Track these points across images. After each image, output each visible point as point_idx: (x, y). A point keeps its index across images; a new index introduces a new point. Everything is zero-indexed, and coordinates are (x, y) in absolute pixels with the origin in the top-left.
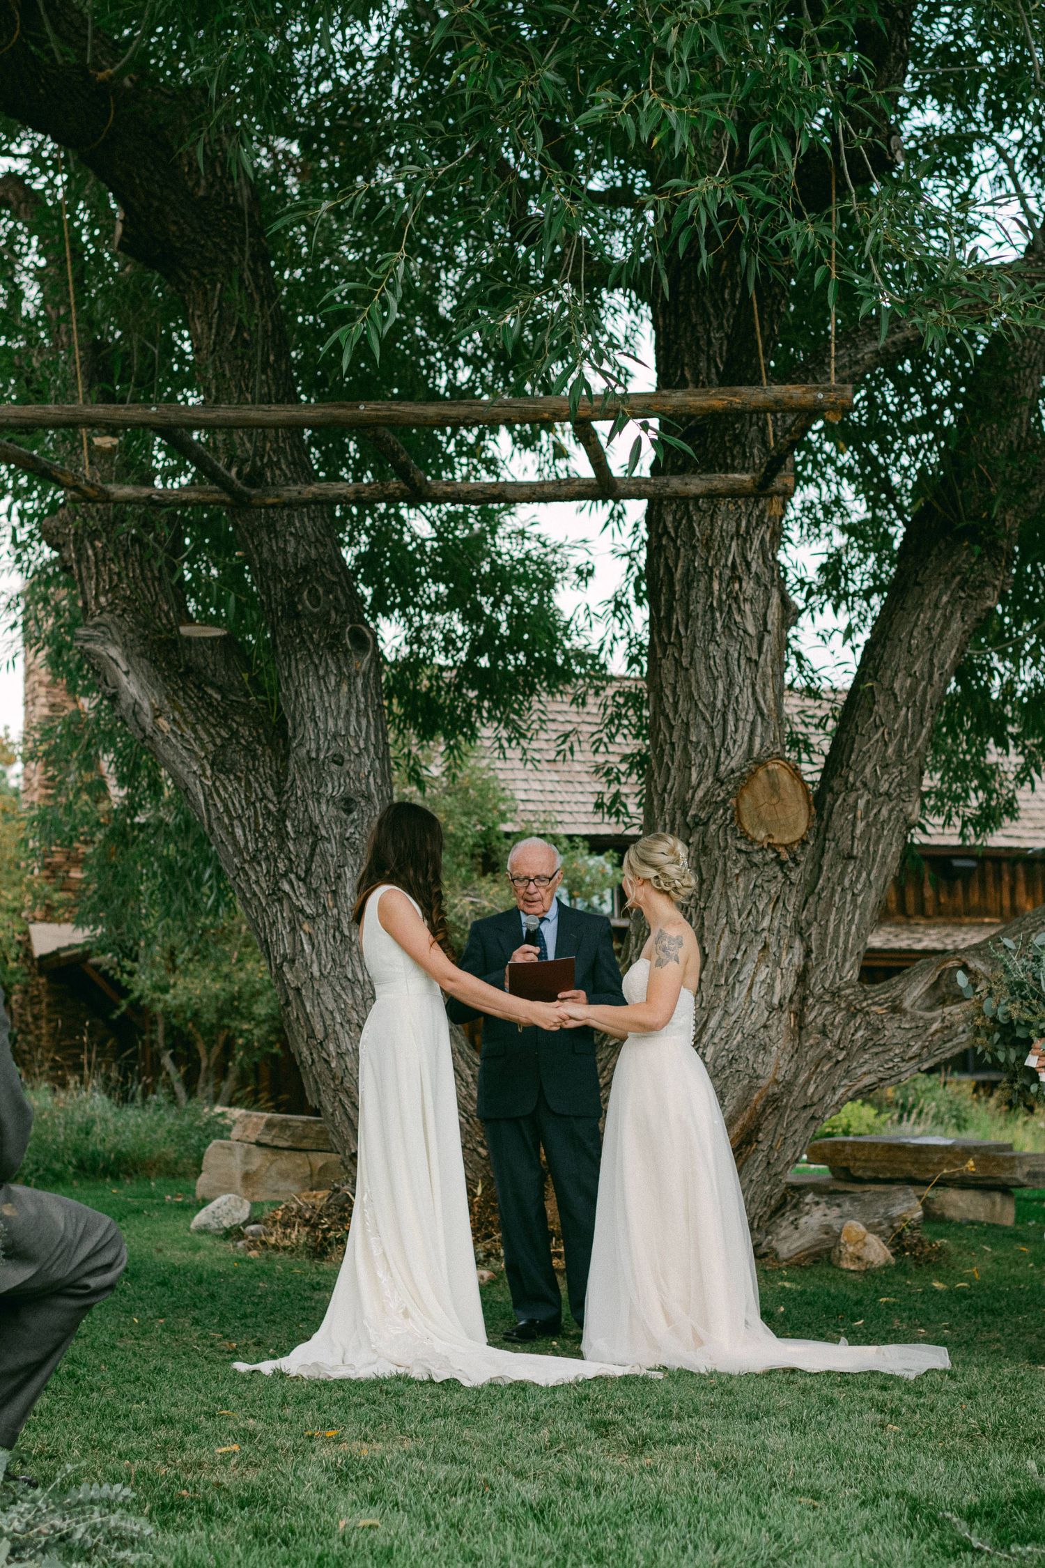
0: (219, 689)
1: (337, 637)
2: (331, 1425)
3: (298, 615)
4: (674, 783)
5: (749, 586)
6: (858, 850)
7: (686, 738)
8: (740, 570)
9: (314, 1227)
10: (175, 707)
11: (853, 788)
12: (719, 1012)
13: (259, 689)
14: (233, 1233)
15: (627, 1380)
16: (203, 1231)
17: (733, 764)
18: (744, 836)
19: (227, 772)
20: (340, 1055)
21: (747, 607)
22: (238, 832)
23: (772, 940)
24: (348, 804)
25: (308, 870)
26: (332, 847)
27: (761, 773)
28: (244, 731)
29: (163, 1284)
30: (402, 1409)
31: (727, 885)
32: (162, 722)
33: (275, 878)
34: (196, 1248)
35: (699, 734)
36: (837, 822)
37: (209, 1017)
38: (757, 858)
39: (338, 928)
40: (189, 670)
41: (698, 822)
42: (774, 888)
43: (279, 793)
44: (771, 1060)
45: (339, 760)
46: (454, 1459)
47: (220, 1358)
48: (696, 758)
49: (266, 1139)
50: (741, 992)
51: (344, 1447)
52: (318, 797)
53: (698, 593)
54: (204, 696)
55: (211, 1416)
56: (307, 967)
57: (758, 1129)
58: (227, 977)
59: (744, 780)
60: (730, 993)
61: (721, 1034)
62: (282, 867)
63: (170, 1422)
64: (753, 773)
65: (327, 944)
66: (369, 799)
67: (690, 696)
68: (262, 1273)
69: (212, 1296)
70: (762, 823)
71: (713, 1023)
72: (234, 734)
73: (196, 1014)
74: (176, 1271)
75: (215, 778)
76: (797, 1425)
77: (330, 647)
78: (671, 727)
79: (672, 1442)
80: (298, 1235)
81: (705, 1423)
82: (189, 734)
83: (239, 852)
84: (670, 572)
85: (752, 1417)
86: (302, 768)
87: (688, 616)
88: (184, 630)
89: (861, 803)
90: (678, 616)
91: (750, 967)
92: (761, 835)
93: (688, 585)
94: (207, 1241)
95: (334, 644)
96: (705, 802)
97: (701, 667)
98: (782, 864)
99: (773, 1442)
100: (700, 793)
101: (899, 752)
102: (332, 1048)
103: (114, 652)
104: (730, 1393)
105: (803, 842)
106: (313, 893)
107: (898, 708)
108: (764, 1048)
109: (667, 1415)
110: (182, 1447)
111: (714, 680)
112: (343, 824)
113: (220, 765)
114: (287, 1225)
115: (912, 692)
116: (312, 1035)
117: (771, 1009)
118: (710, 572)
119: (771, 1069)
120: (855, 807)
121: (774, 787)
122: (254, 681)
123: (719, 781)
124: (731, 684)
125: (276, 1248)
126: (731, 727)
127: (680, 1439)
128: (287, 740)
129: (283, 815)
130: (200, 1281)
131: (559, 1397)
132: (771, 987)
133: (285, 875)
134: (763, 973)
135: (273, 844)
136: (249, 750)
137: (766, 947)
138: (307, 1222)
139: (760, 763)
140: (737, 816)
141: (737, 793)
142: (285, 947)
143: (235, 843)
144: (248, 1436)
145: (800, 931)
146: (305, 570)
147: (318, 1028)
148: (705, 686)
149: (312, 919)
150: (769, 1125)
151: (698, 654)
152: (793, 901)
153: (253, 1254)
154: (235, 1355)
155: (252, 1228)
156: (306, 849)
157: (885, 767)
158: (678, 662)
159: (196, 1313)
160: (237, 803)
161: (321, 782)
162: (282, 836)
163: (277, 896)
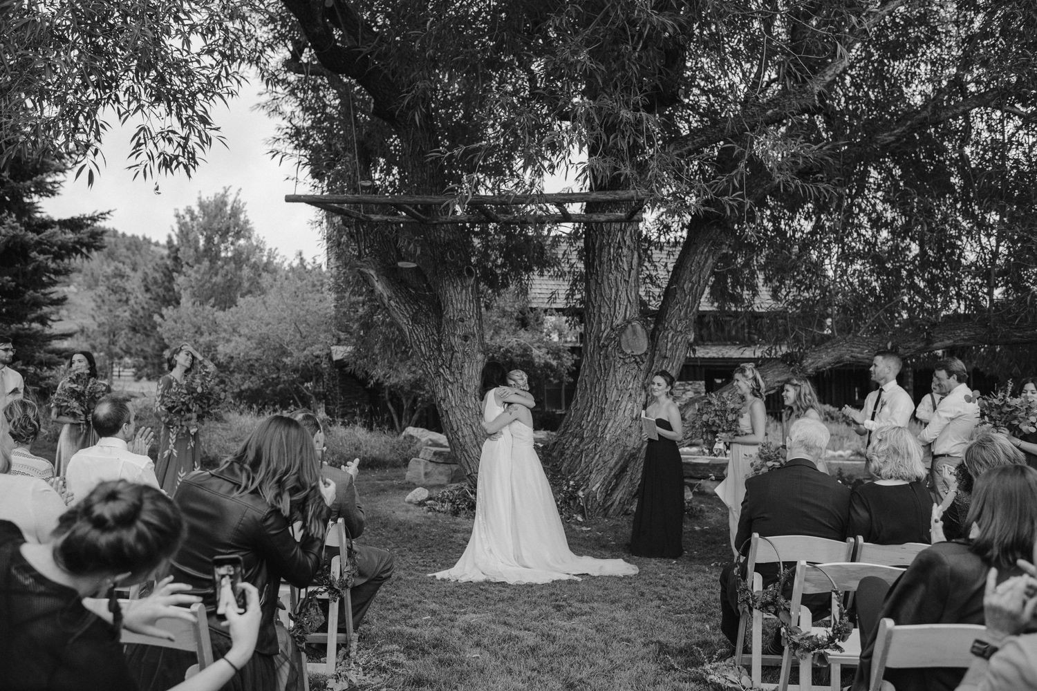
0: (414, 289)
1: (461, 271)
2: (463, 607)
3: (445, 262)
4: (595, 330)
5: (625, 251)
6: (668, 354)
7: (600, 312)
8: (622, 244)
9: (454, 503)
10: (397, 296)
11: (666, 329)
12: (612, 421)
13: (430, 289)
14: (421, 504)
15: (570, 582)
16: (410, 502)
17: (618, 322)
18: (622, 352)
19: (418, 324)
20: (463, 437)
21: (624, 259)
22: (423, 348)
23: (633, 392)
24: (466, 338)
25: (450, 364)
26: (459, 355)
27: (629, 326)
28: (424, 307)
29: (397, 530)
30: (487, 598)
31: (615, 371)
32: (392, 302)
33: (437, 367)
34: (408, 511)
35: (605, 310)
36: (660, 343)
37: (407, 388)
38: (627, 361)
39: (462, 387)
40: (402, 281)
41: (604, 346)
42: (634, 372)
43: (439, 332)
44: (632, 440)
45: (462, 320)
46: (505, 623)
47: (421, 568)
48: (604, 320)
49: (434, 459)
50: (620, 413)
51: (467, 616)
52: (454, 335)
53: (605, 254)
54: (408, 292)
55: (420, 602)
56: (450, 403)
57: (627, 466)
58: (414, 372)
59: (623, 329)
60: (616, 413)
61: (613, 429)
62: (440, 362)
63: (406, 606)
64: (626, 326)
65: (458, 393)
66: (474, 336)
67: (601, 295)
68: (435, 524)
69: (416, 537)
70: (629, 346)
71: (609, 425)
72: (420, 307)
73: (402, 387)
74: (401, 524)
75: (413, 326)
76: (627, 608)
77: (458, 275)
78: (594, 307)
79: (582, 615)
80: (447, 506)
81: (595, 605)
82: (402, 307)
83: (423, 355)
84: (594, 245)
85: (613, 602)
86: (447, 323)
87: (601, 263)
88: (400, 264)
89: (670, 335)
90: (597, 262)
91: (624, 403)
92: (629, 351)
93: (601, 250)
94: (412, 507)
95: (460, 274)
96: (607, 338)
97: (606, 283)
98: (637, 363)
99: (618, 615)
100: (605, 334)
101: (686, 313)
102: (460, 434)
103: (372, 272)
104: (606, 589)
105: (646, 354)
106: (452, 373)
107: (686, 296)
108: (630, 435)
109: (582, 601)
110: (410, 618)
111: (611, 289)
112: (464, 346)
113: (415, 320)
114: (443, 502)
115: (692, 289)
116: (452, 429)
117: (633, 419)
118: (609, 245)
119: (632, 444)
120: (667, 337)
121: (634, 332)
122: (428, 285)
123: (612, 329)
124: (618, 290)
125: (439, 511)
126: (617, 307)
127: (585, 613)
128: (442, 312)
129: (440, 342)
130: (411, 529)
131: (544, 592)
132: (633, 411)
133: (441, 366)
134: (630, 405)
135: (436, 353)
136: (427, 315)
137: (631, 395)
138: (451, 501)
139: (629, 322)
140: (619, 344)
141: (620, 335)
142: (441, 394)
143: (421, 352)
144: (433, 613)
145: (644, 388)
146: (448, 244)
147: (455, 426)
148: (608, 291)
149: (452, 383)
150: (632, 465)
151: (605, 278)
152: (642, 376)
153: (430, 513)
154: (427, 567)
155: (429, 502)
156: (449, 356)
157: (680, 320)
158: (597, 281)
159: (409, 545)
160: (422, 336)
161: (455, 329)
162: (440, 350)
163: (438, 374)
